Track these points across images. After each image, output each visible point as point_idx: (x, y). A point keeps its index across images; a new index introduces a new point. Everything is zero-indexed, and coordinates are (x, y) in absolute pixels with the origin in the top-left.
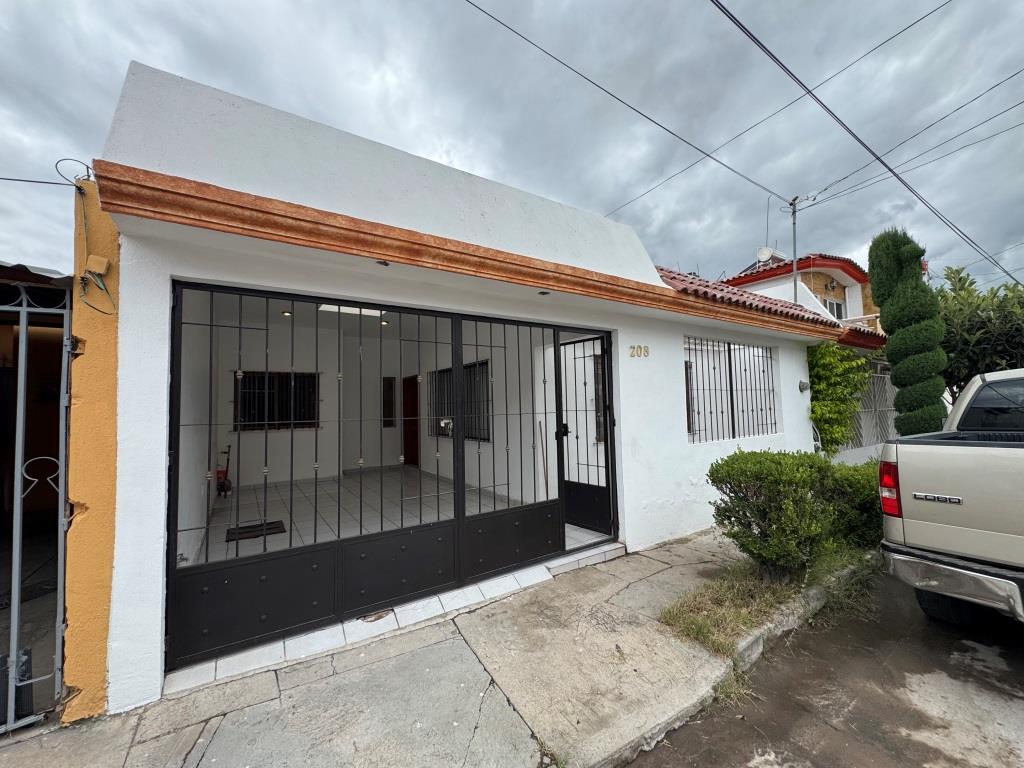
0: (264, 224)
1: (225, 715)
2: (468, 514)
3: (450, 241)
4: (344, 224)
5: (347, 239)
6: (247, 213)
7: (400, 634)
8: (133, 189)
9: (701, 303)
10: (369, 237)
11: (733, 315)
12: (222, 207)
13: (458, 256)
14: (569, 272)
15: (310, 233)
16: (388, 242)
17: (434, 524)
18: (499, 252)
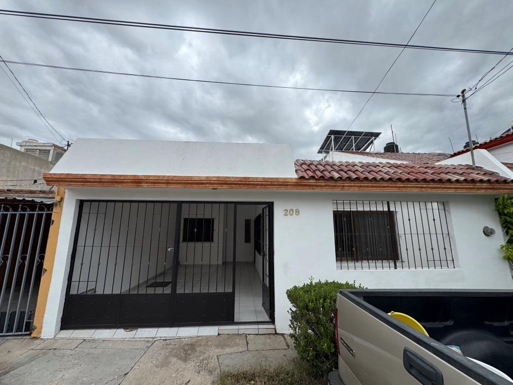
0: (86, 182)
1: (55, 349)
2: (177, 292)
3: (151, 176)
4: (109, 177)
5: (112, 182)
6: (80, 180)
7: (134, 340)
8: (51, 179)
9: (322, 183)
10: (119, 180)
11: (361, 186)
12: (73, 179)
13: (156, 181)
14: (215, 179)
15: (100, 182)
16: (126, 181)
17: (160, 294)
18: (174, 176)
